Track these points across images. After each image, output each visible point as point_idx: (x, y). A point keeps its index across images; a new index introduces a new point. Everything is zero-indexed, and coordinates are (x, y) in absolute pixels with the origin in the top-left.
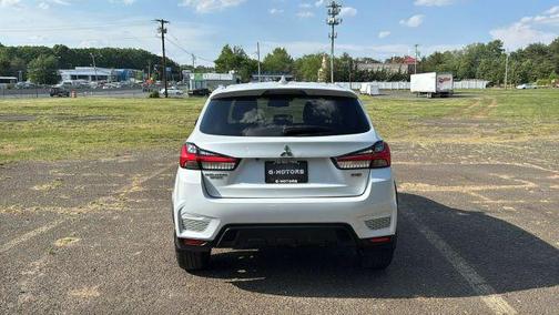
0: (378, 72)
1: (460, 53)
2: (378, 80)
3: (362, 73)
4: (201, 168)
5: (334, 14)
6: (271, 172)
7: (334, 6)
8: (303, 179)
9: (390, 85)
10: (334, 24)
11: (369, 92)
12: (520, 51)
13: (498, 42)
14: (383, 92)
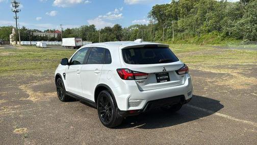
0: (44, 37)
1: (78, 29)
2: (44, 40)
3: (36, 37)
4: (134, 79)
5: (16, 7)
6: (158, 78)
7: (15, 3)
8: (168, 80)
9: (50, 43)
10: (16, 12)
11: (41, 46)
12: (102, 30)
13: (93, 25)
14: (48, 46)
